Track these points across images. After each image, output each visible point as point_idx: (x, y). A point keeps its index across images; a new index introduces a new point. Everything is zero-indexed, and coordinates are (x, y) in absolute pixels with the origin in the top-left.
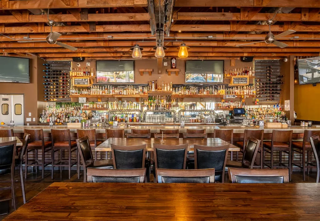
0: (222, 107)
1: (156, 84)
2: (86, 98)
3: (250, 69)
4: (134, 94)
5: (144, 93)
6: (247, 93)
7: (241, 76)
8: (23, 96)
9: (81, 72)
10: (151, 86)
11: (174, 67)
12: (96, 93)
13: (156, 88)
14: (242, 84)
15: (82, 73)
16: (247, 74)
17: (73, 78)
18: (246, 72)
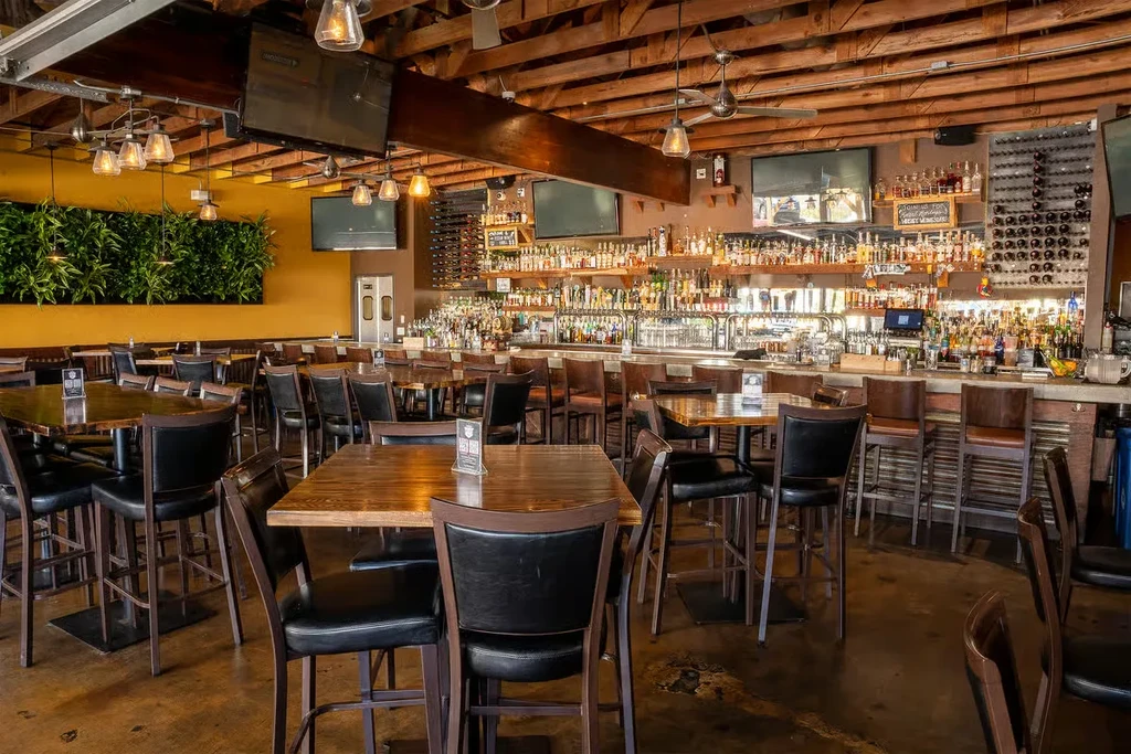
0: (863, 303)
1: (670, 235)
2: (511, 279)
3: (967, 167)
4: (615, 265)
5: (640, 263)
6: (949, 256)
7: (933, 198)
8: (391, 278)
9: (502, 213)
10: (657, 243)
11: (719, 180)
12: (531, 266)
13: (670, 246)
14: (932, 226)
15: (505, 216)
16: (954, 189)
17: (486, 230)
18: (951, 181)
